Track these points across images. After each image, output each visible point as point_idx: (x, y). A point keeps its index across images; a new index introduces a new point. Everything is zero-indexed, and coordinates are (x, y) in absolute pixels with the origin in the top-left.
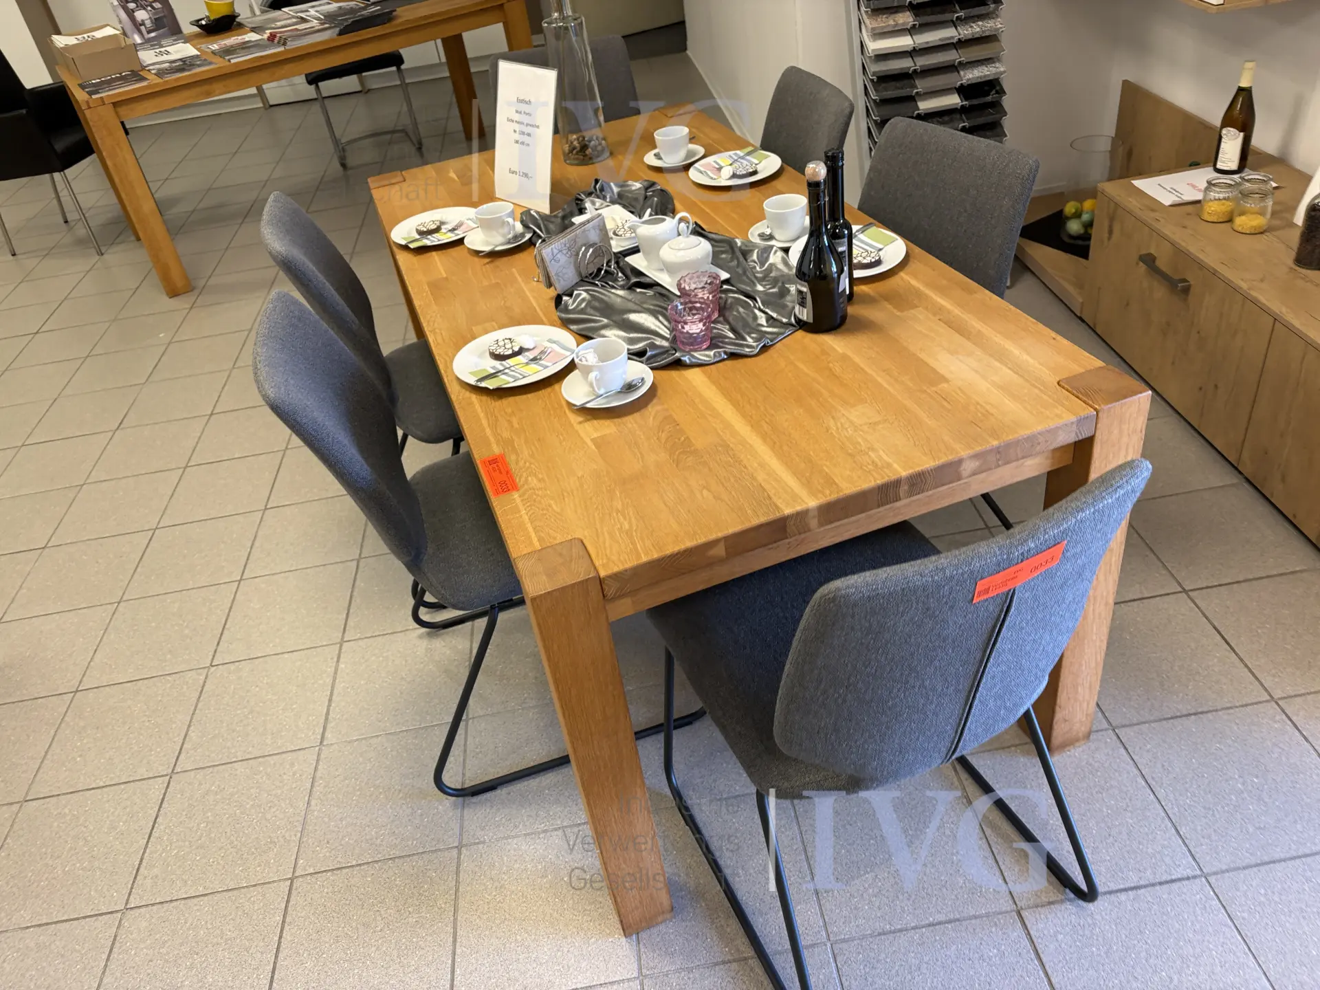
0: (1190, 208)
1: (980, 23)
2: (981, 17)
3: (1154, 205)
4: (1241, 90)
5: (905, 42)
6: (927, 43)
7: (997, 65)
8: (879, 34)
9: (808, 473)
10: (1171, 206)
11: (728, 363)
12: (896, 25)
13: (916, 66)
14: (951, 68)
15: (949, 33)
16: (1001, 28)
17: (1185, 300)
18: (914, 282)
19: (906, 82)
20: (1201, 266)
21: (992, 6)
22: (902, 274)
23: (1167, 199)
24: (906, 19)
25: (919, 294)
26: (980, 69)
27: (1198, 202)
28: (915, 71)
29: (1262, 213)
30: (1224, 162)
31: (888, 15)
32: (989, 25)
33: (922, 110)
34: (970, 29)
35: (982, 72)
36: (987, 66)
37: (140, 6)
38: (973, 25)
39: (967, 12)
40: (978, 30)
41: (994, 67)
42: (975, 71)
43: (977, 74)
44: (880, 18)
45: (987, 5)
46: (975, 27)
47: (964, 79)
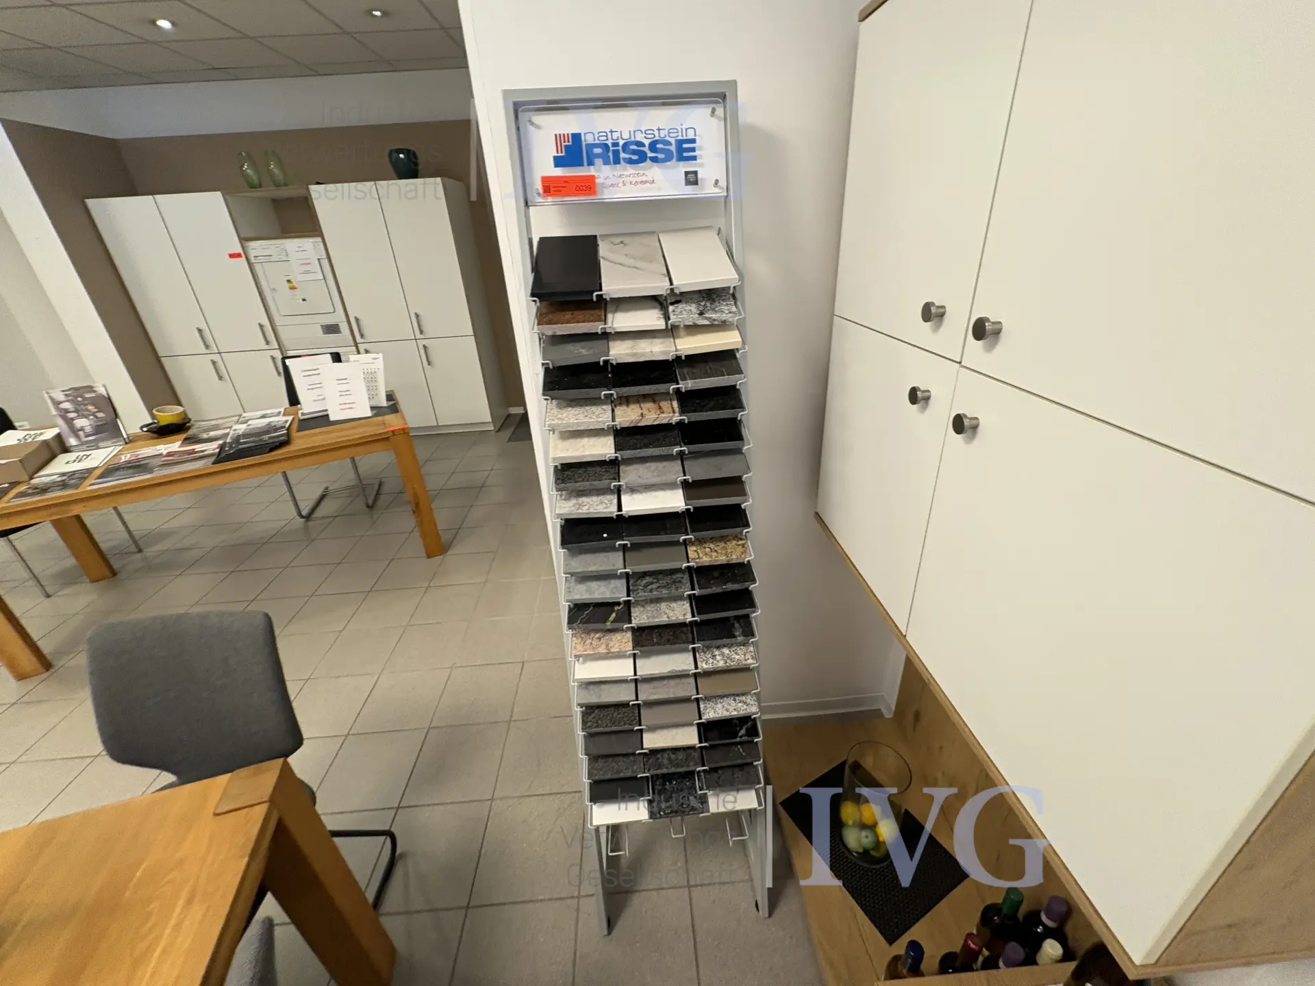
1: (726, 651)
2: (726, 646)
7: (749, 699)
8: (592, 658)
12: (609, 653)
13: (637, 700)
21: (740, 639)
24: (625, 643)
26: (728, 703)
31: (599, 639)
32: (737, 657)
33: (646, 749)
34: (711, 661)
35: (727, 710)
36: (735, 700)
37: (82, 416)
38: (717, 653)
39: (707, 643)
40: (721, 664)
41: (745, 703)
42: (720, 706)
43: (720, 712)
44: (589, 641)
45: (735, 637)
46: (718, 657)
47: (703, 718)
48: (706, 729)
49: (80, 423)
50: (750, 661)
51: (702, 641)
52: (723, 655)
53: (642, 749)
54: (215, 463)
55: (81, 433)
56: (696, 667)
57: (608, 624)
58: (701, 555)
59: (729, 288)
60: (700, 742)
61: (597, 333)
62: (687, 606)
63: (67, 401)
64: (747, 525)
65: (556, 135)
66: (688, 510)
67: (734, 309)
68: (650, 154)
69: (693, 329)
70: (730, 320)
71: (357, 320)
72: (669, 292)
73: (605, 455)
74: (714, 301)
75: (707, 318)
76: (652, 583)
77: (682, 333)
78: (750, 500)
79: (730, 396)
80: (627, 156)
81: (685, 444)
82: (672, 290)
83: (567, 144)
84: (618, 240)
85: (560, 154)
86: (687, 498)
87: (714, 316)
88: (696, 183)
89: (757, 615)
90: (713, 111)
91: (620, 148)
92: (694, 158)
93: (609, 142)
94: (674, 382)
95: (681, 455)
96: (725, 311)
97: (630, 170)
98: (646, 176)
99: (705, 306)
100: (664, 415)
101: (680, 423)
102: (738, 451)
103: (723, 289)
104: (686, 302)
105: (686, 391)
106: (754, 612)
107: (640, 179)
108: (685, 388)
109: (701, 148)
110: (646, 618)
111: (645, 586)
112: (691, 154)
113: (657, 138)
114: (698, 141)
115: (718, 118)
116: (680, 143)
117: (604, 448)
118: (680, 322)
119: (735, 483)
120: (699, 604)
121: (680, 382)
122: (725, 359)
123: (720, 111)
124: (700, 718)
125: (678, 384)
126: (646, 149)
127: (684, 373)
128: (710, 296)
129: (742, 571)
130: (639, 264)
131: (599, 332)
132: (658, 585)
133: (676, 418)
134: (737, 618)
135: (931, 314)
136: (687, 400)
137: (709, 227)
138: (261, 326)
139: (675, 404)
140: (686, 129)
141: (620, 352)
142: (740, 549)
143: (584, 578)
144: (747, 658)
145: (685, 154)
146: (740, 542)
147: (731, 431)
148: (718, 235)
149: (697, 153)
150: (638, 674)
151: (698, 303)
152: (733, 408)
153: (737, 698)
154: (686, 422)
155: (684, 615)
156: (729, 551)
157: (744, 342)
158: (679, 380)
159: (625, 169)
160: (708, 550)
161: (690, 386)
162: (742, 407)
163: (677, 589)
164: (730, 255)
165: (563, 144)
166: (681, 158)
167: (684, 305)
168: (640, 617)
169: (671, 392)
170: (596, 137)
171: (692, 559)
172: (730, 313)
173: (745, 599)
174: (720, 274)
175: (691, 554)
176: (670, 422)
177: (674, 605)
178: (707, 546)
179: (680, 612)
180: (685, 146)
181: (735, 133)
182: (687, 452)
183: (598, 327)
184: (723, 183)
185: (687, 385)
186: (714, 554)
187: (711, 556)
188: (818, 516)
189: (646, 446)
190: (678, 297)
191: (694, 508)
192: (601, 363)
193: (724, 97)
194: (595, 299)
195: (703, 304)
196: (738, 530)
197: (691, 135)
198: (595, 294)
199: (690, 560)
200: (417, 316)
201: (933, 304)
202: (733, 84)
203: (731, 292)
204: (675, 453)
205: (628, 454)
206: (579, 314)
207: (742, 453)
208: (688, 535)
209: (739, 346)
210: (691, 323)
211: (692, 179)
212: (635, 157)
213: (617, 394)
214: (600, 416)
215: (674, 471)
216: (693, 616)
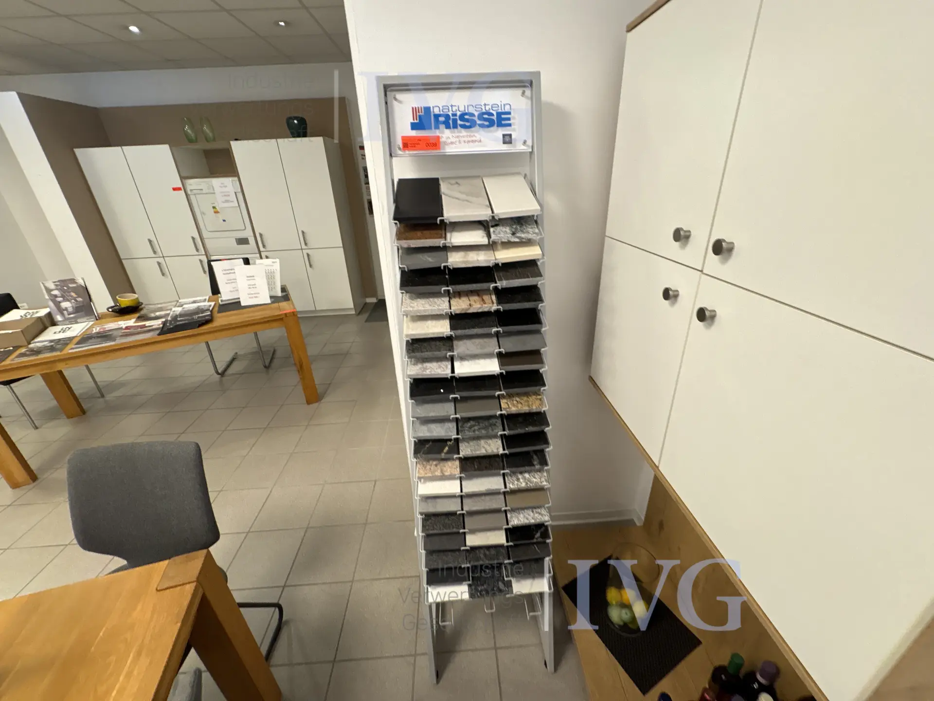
1: (527, 475)
2: (527, 472)
7: (543, 511)
8: (430, 479)
12: (442, 472)
16: (546, 485)
19: (454, 518)
21: (538, 467)
24: (454, 468)
26: (527, 514)
28: (465, 511)
31: (436, 465)
32: (535, 480)
33: (468, 546)
34: (516, 482)
35: (527, 519)
36: (533, 512)
37: (65, 300)
38: (520, 476)
39: (514, 469)
40: (523, 485)
41: (539, 513)
42: (522, 515)
43: (522, 520)
44: (428, 467)
45: (533, 465)
46: (521, 480)
47: (509, 524)
48: (513, 533)
49: (65, 305)
50: (545, 483)
51: (510, 467)
52: (524, 478)
53: (466, 546)
54: (159, 335)
55: (65, 312)
56: (506, 487)
57: (443, 455)
58: (510, 406)
59: (533, 216)
60: (507, 541)
61: (440, 247)
62: (499, 442)
63: (57, 289)
64: (544, 385)
65: (413, 108)
66: (502, 374)
67: (537, 231)
68: (479, 122)
69: (508, 245)
70: (534, 238)
71: (261, 235)
72: (491, 218)
73: (443, 333)
74: (522, 224)
75: (518, 237)
76: (474, 426)
77: (499, 247)
78: (547, 367)
79: (533, 293)
80: (462, 123)
81: (501, 326)
82: (493, 217)
83: (421, 114)
84: (453, 181)
85: (415, 121)
86: (501, 365)
87: (523, 236)
88: (510, 142)
89: (549, 450)
90: (523, 93)
91: (458, 118)
92: (510, 125)
93: (450, 113)
94: (493, 282)
95: (497, 335)
96: (530, 233)
97: (464, 133)
98: (475, 137)
99: (516, 229)
100: (486, 305)
101: (497, 312)
102: (538, 332)
103: (529, 217)
104: (503, 226)
105: (502, 288)
106: (548, 447)
107: (470, 139)
108: (501, 286)
109: (514, 118)
110: (469, 450)
111: (470, 428)
112: (508, 122)
113: (484, 111)
114: (512, 113)
115: (527, 98)
116: (499, 114)
117: (442, 328)
118: (498, 239)
119: (535, 355)
120: (508, 441)
121: (498, 282)
122: (529, 266)
123: (528, 92)
124: (508, 524)
125: (496, 283)
126: (476, 118)
127: (500, 276)
128: (519, 221)
129: (539, 418)
130: (469, 198)
131: (441, 246)
132: (479, 427)
133: (495, 307)
134: (536, 452)
135: (680, 236)
136: (502, 295)
137: (518, 173)
138: (193, 239)
139: (494, 297)
140: (504, 105)
141: (455, 260)
142: (538, 402)
143: (426, 421)
144: (542, 481)
145: (503, 122)
146: (539, 397)
147: (532, 317)
148: (525, 178)
149: (511, 122)
150: (464, 490)
151: (511, 226)
152: (535, 301)
153: (534, 510)
154: (502, 310)
155: (498, 449)
156: (530, 403)
157: (543, 255)
158: (497, 280)
159: (461, 132)
160: (515, 402)
161: (504, 284)
162: (541, 301)
163: (493, 430)
164: (534, 193)
165: (418, 114)
166: (500, 125)
167: (501, 228)
168: (466, 450)
169: (491, 288)
170: (441, 110)
171: (504, 409)
172: (534, 233)
173: (541, 438)
174: (526, 205)
175: (503, 405)
176: (490, 310)
177: (490, 441)
178: (514, 399)
179: (495, 447)
180: (503, 116)
181: (538, 107)
182: (501, 332)
183: (441, 242)
184: (529, 143)
185: (502, 284)
186: (520, 405)
187: (517, 407)
188: (591, 379)
189: (473, 327)
190: (497, 222)
191: (506, 372)
192: (442, 268)
193: (531, 83)
194: (438, 222)
195: (514, 227)
196: (538, 388)
197: (507, 109)
198: (439, 219)
199: (503, 409)
200: (303, 232)
201: (682, 229)
202: (538, 74)
203: (535, 218)
204: (493, 333)
205: (459, 332)
206: (427, 233)
207: (541, 333)
208: (501, 391)
209: (540, 257)
210: (506, 241)
211: (507, 139)
212: (468, 124)
213: (453, 290)
214: (441, 305)
215: (492, 346)
216: (504, 449)
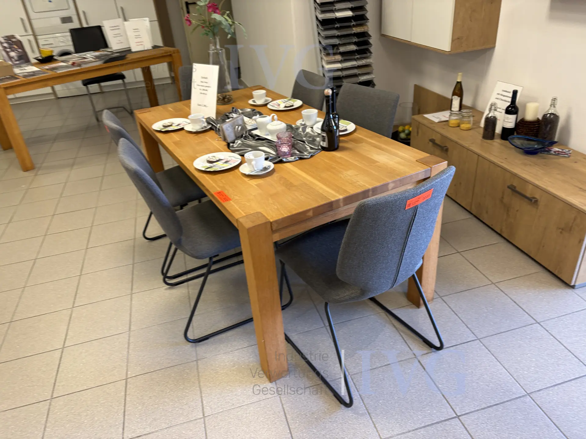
0: (444, 123)
1: (365, 60)
2: (365, 58)
3: (432, 122)
4: (458, 82)
5: (339, 66)
6: (347, 66)
7: (372, 75)
8: (329, 63)
9: (338, 189)
10: (438, 122)
11: (300, 161)
12: (335, 60)
13: (343, 74)
14: (355, 76)
15: (354, 63)
16: (372, 62)
17: (447, 154)
18: (360, 136)
19: (339, 80)
20: (452, 141)
21: (369, 54)
22: (355, 134)
23: (436, 121)
24: (339, 57)
25: (362, 139)
26: (366, 76)
27: (447, 121)
28: (343, 76)
29: (469, 123)
30: (454, 108)
31: (332, 57)
32: (368, 61)
37: (13, 51)
40: (364, 63)
42: (364, 77)
44: (329, 58)
45: (367, 54)
47: (360, 80)
49: (13, 54)
54: (105, 62)
55: (13, 59)
63: (6, 43)
64: (368, 21)
66: (353, 16)
71: (84, 13)
86: (353, 12)
106: (371, 47)
110: (343, 49)
119: (363, 8)
120: (357, 44)
132: (346, 39)
134: (367, 49)
138: (22, 20)
142: (365, 29)
143: (327, 37)
150: (343, 67)
153: (368, 74)
155: (354, 48)
160: (358, 28)
173: (368, 43)
177: (351, 45)
186: (361, 29)
199: (354, 31)
200: (122, 9)
208: (353, 23)
215: (349, 5)
